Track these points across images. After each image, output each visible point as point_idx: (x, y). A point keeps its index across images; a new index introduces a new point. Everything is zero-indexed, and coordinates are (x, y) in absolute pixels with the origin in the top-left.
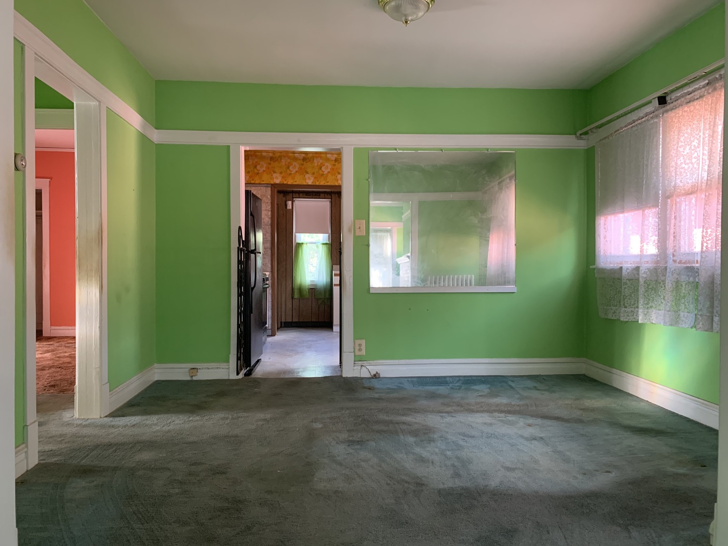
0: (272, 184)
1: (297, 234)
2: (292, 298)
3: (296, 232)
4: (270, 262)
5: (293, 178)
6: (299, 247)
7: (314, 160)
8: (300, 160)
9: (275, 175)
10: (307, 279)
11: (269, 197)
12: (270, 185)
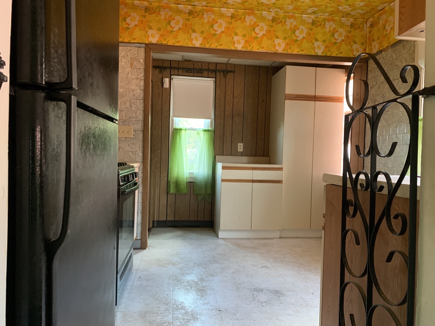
0: (146, 44)
1: (175, 119)
2: (168, 193)
3: (174, 116)
4: (141, 150)
5: (175, 37)
6: (176, 133)
7: (203, 14)
8: (185, 13)
9: (150, 32)
10: (185, 171)
11: (142, 61)
12: (144, 45)
